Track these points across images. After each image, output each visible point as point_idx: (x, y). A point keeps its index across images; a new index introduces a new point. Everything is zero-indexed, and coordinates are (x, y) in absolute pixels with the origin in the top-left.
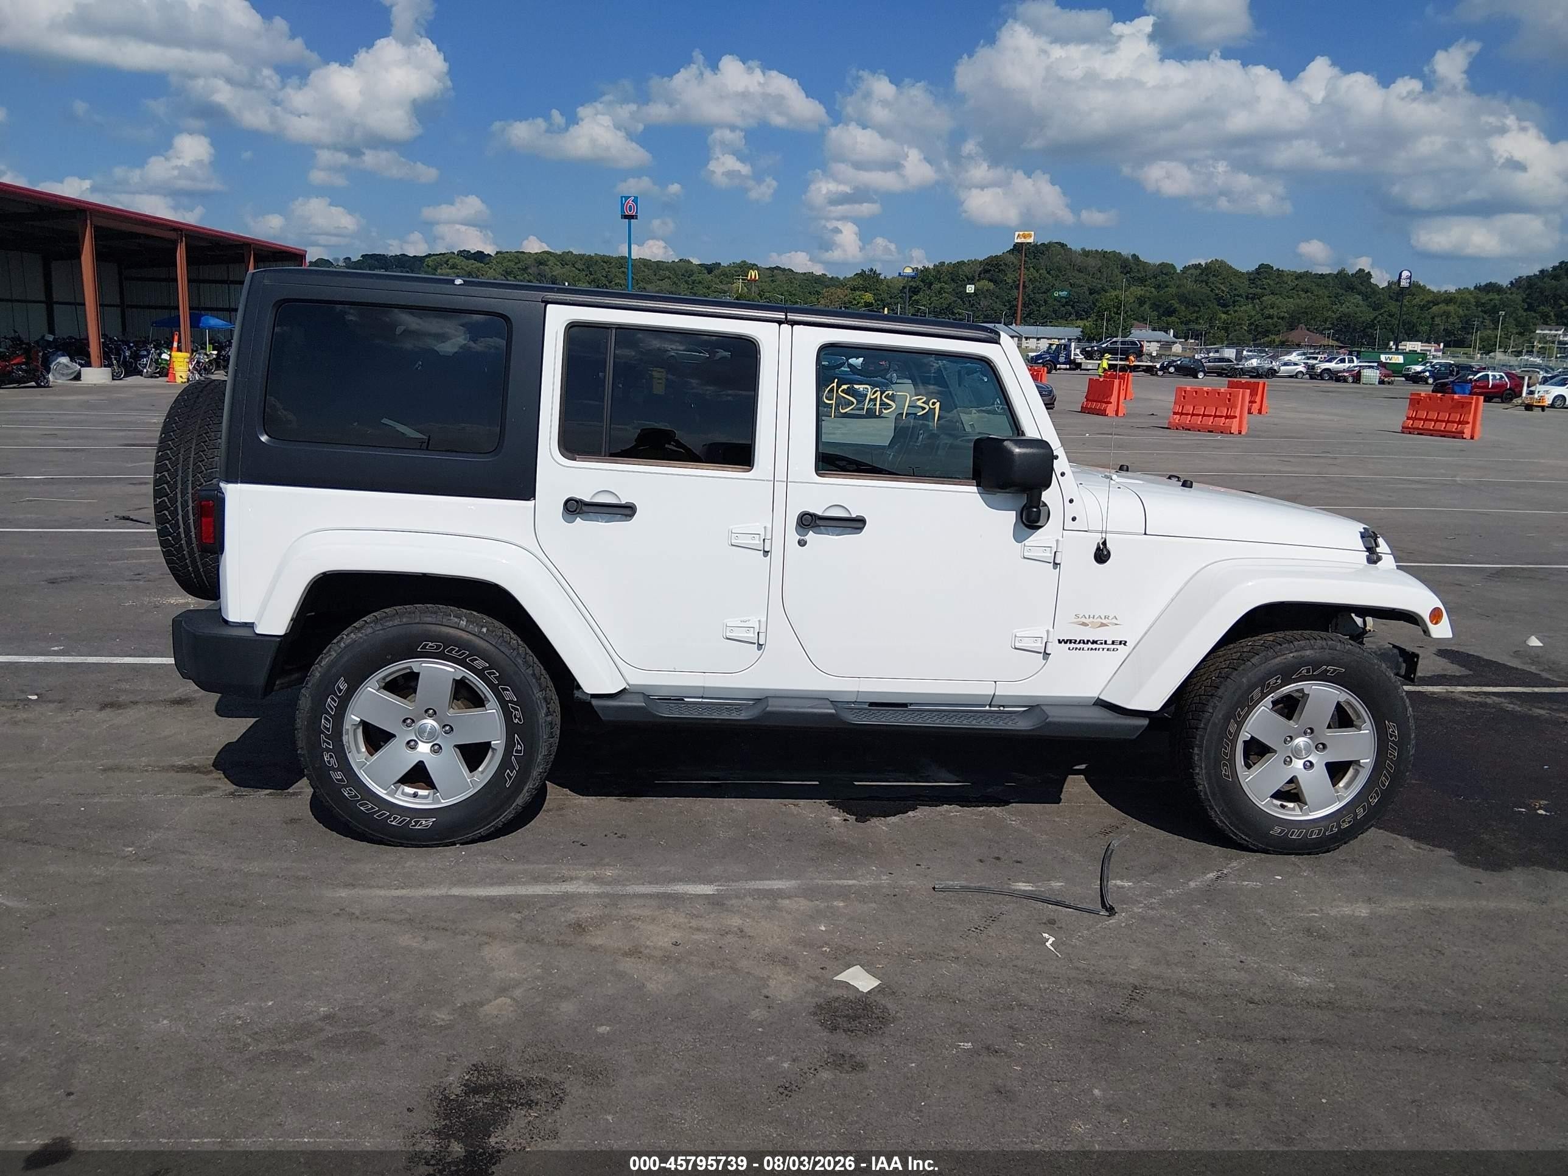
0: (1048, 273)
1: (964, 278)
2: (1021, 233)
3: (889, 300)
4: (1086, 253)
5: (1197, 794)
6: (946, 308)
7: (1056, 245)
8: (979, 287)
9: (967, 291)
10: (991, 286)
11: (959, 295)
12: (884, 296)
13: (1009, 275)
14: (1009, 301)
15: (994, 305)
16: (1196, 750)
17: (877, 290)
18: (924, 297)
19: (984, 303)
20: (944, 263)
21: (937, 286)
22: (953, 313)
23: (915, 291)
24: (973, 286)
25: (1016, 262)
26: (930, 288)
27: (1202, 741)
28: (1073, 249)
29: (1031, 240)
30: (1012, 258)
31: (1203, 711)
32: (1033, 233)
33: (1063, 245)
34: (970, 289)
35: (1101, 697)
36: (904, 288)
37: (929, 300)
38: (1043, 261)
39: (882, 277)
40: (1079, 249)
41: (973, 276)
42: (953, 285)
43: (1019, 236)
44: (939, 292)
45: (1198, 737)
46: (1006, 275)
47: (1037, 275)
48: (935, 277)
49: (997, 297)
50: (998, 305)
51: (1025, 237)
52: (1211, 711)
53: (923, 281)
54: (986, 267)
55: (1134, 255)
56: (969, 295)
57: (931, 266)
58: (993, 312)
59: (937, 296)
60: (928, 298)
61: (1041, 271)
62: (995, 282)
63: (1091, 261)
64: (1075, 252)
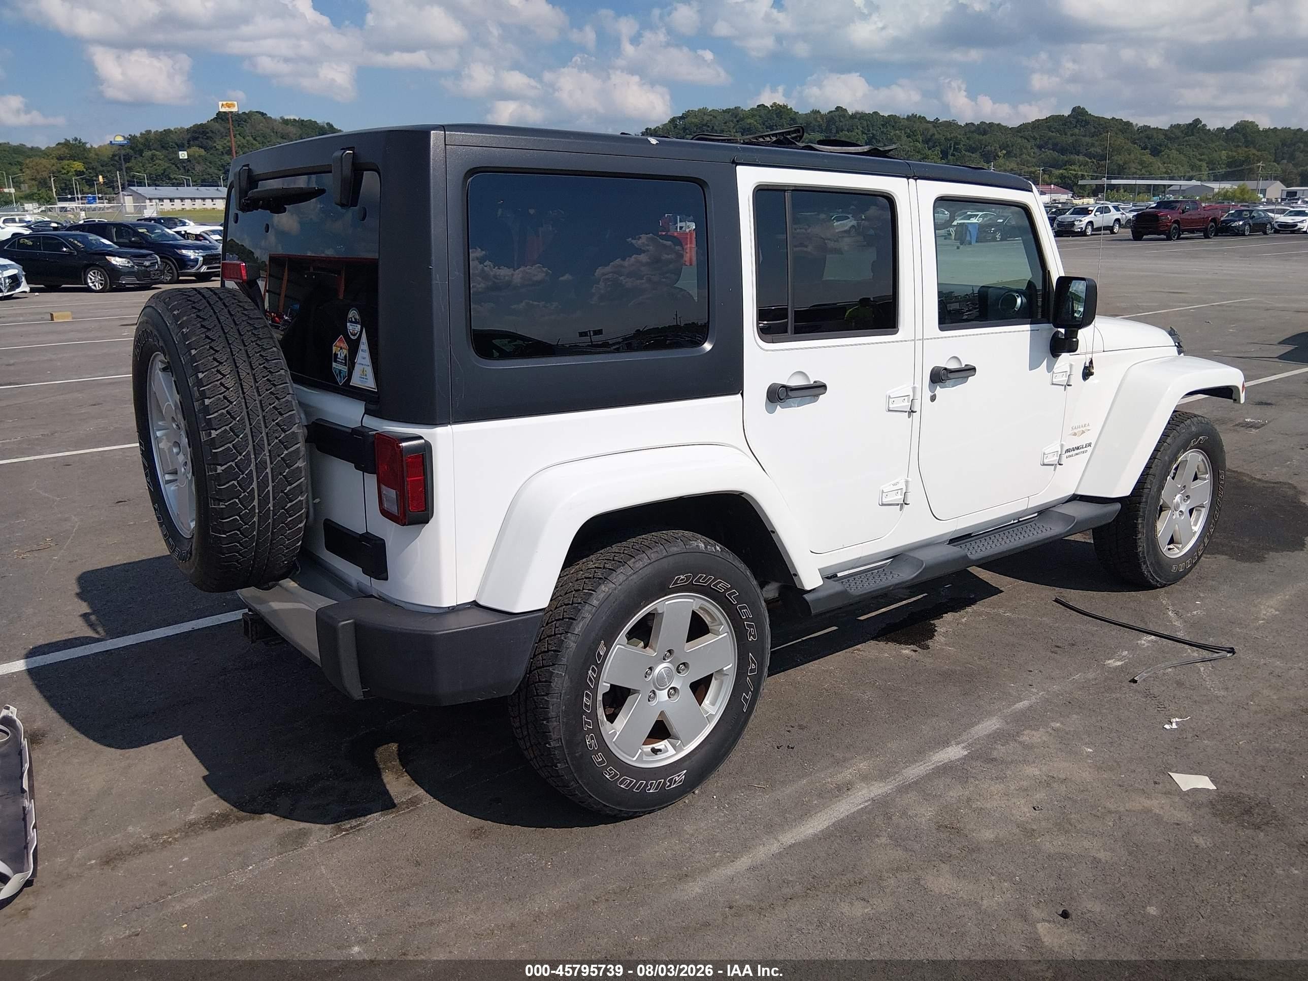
0: (255, 139)
1: (174, 145)
2: (224, 103)
3: (101, 168)
4: (286, 122)
5: (1137, 554)
6: (162, 174)
7: (257, 114)
8: (192, 153)
9: (181, 158)
10: (202, 152)
11: (172, 161)
12: (95, 164)
13: (218, 142)
14: (223, 166)
15: (209, 169)
16: (1140, 521)
17: (86, 158)
18: (136, 164)
19: (198, 168)
20: (150, 131)
21: (147, 154)
22: (170, 179)
23: (127, 158)
24: (185, 153)
25: (222, 129)
26: (141, 156)
27: (1144, 512)
28: (273, 117)
29: (235, 109)
30: (217, 126)
31: (1143, 489)
32: (235, 103)
33: (263, 114)
34: (183, 155)
35: (1076, 493)
36: (114, 156)
37: (143, 166)
38: (247, 129)
39: (88, 146)
40: (278, 118)
41: (183, 144)
42: (165, 152)
43: (222, 105)
44: (152, 159)
45: (1141, 510)
46: (215, 142)
47: (244, 141)
48: (144, 145)
49: (210, 163)
50: (213, 170)
51: (229, 107)
52: (1149, 487)
53: (132, 148)
54: (194, 135)
55: (328, 124)
56: (183, 161)
57: (138, 135)
58: (209, 177)
59: (150, 163)
60: (141, 165)
61: (248, 138)
62: (206, 149)
63: (291, 129)
64: (275, 120)
